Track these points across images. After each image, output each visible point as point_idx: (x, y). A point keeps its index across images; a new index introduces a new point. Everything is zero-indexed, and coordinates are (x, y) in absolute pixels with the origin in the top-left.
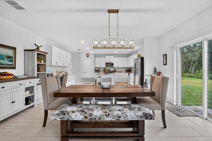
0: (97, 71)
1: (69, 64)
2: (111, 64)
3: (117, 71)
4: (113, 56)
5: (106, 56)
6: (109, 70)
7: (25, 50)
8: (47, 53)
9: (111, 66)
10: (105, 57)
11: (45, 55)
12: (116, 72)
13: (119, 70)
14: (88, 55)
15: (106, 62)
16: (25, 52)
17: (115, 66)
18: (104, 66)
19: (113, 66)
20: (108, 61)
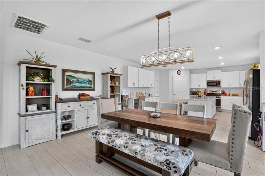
0: (194, 93)
1: (151, 84)
2: (216, 82)
3: (227, 93)
4: (220, 71)
5: (207, 71)
6: (213, 91)
7: (102, 74)
8: (121, 75)
9: (216, 85)
10: (206, 73)
11: (119, 77)
12: (226, 95)
13: (232, 92)
14: (179, 72)
15: (207, 81)
16: (103, 75)
17: (223, 85)
18: (205, 86)
19: (220, 85)
20: (211, 79)
